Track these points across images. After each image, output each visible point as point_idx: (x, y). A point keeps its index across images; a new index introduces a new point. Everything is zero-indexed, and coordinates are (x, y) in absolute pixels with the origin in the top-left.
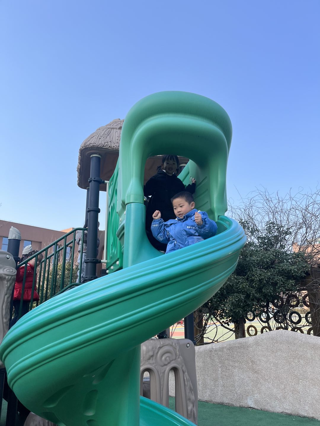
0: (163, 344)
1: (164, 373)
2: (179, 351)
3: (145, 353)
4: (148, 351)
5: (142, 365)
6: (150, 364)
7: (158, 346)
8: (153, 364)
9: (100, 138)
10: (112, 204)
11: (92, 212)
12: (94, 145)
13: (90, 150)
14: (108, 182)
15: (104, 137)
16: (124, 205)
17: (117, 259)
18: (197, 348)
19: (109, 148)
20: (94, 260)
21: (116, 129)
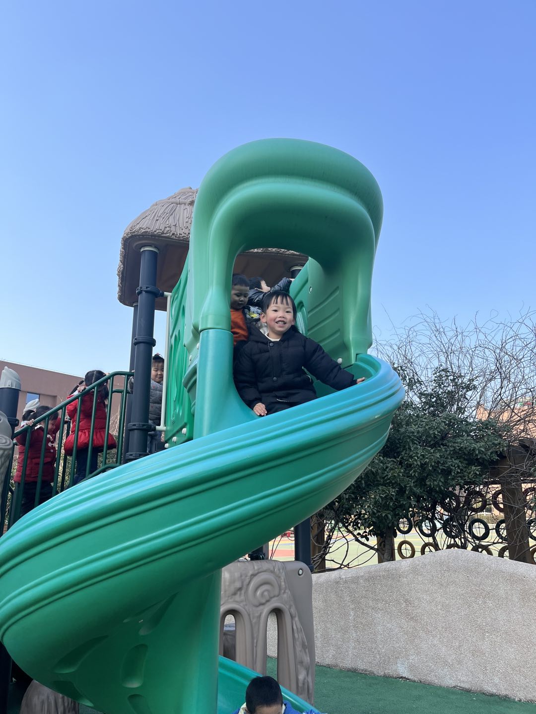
0: (259, 569)
1: (260, 616)
2: (285, 582)
3: (227, 584)
4: (232, 581)
5: (223, 604)
6: (237, 602)
7: (251, 573)
8: (242, 602)
9: (157, 220)
10: (176, 333)
11: (142, 345)
12: (147, 232)
13: (140, 240)
14: (171, 294)
15: (163, 218)
16: (197, 332)
17: (182, 424)
18: (315, 577)
19: (171, 236)
20: (143, 425)
21: (185, 204)
